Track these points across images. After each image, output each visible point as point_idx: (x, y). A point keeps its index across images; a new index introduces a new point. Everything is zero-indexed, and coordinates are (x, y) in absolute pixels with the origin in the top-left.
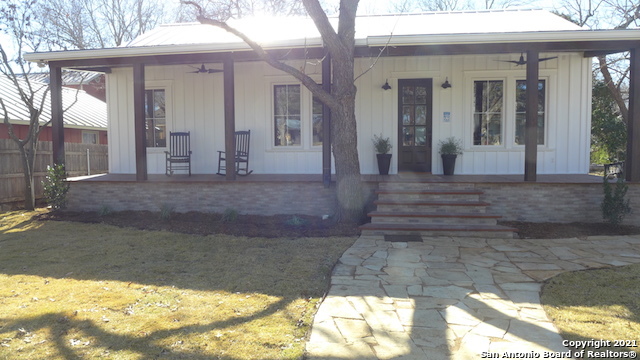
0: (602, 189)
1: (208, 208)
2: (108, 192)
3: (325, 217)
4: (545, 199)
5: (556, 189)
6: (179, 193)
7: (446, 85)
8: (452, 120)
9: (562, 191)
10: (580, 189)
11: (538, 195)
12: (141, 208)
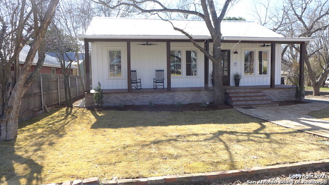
0: (295, 89)
1: (160, 102)
2: (115, 97)
3: (208, 103)
4: (278, 93)
5: (281, 90)
6: (148, 97)
7: (236, 53)
8: (237, 66)
9: (282, 90)
10: (287, 89)
11: (275, 92)
12: (131, 104)
